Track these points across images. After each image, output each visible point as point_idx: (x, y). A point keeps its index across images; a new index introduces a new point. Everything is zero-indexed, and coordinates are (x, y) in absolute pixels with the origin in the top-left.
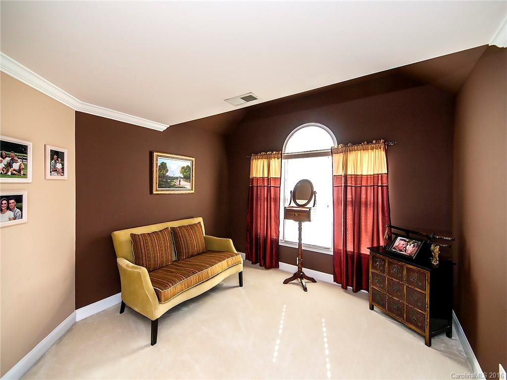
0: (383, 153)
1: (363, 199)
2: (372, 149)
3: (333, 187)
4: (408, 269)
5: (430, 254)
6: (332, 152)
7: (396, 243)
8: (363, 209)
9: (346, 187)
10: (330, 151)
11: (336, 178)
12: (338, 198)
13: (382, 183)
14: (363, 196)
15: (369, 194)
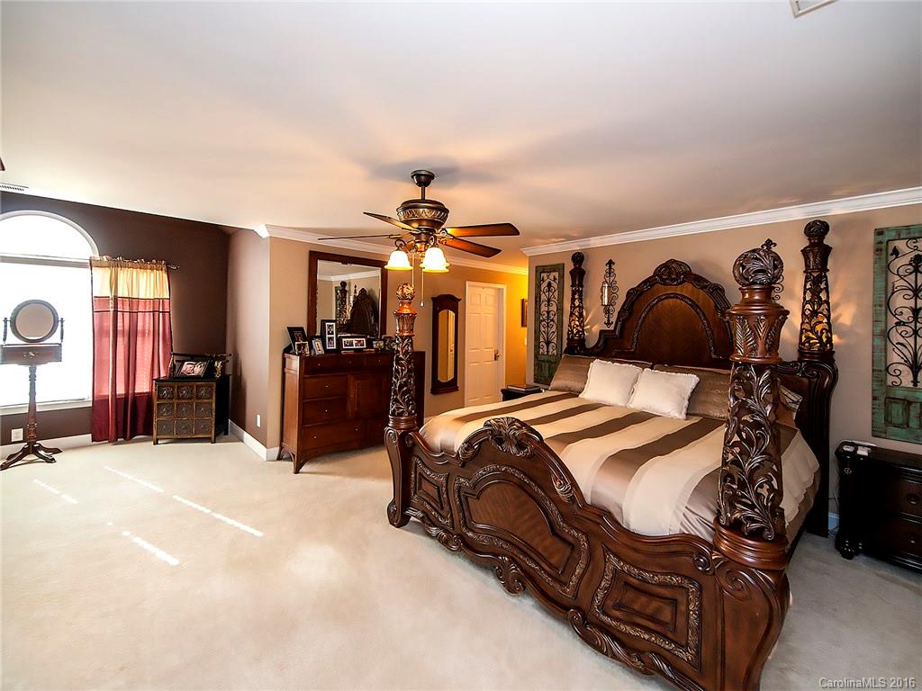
0: (165, 276)
1: (140, 328)
2: (152, 269)
3: (93, 312)
4: (197, 386)
5: (214, 369)
6: (92, 264)
7: (184, 368)
8: (139, 339)
9: (116, 312)
10: (88, 261)
11: (98, 301)
12: (101, 328)
13: (163, 308)
14: (140, 324)
15: (147, 321)
